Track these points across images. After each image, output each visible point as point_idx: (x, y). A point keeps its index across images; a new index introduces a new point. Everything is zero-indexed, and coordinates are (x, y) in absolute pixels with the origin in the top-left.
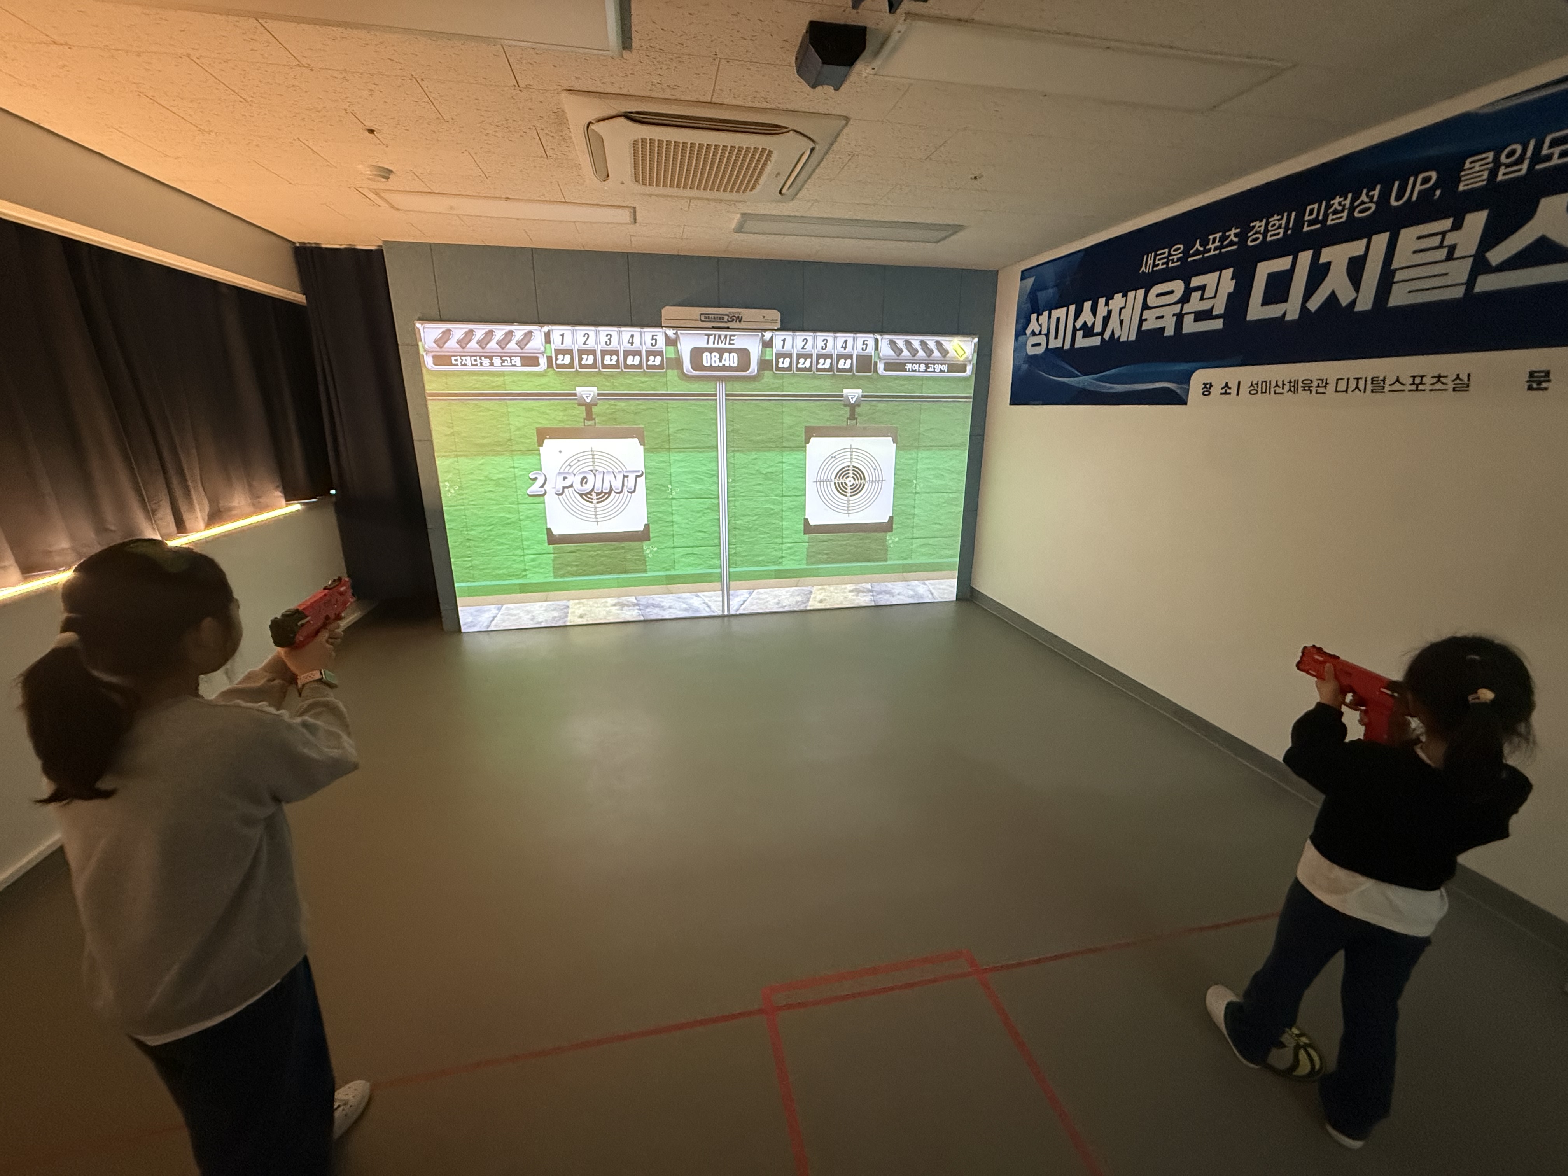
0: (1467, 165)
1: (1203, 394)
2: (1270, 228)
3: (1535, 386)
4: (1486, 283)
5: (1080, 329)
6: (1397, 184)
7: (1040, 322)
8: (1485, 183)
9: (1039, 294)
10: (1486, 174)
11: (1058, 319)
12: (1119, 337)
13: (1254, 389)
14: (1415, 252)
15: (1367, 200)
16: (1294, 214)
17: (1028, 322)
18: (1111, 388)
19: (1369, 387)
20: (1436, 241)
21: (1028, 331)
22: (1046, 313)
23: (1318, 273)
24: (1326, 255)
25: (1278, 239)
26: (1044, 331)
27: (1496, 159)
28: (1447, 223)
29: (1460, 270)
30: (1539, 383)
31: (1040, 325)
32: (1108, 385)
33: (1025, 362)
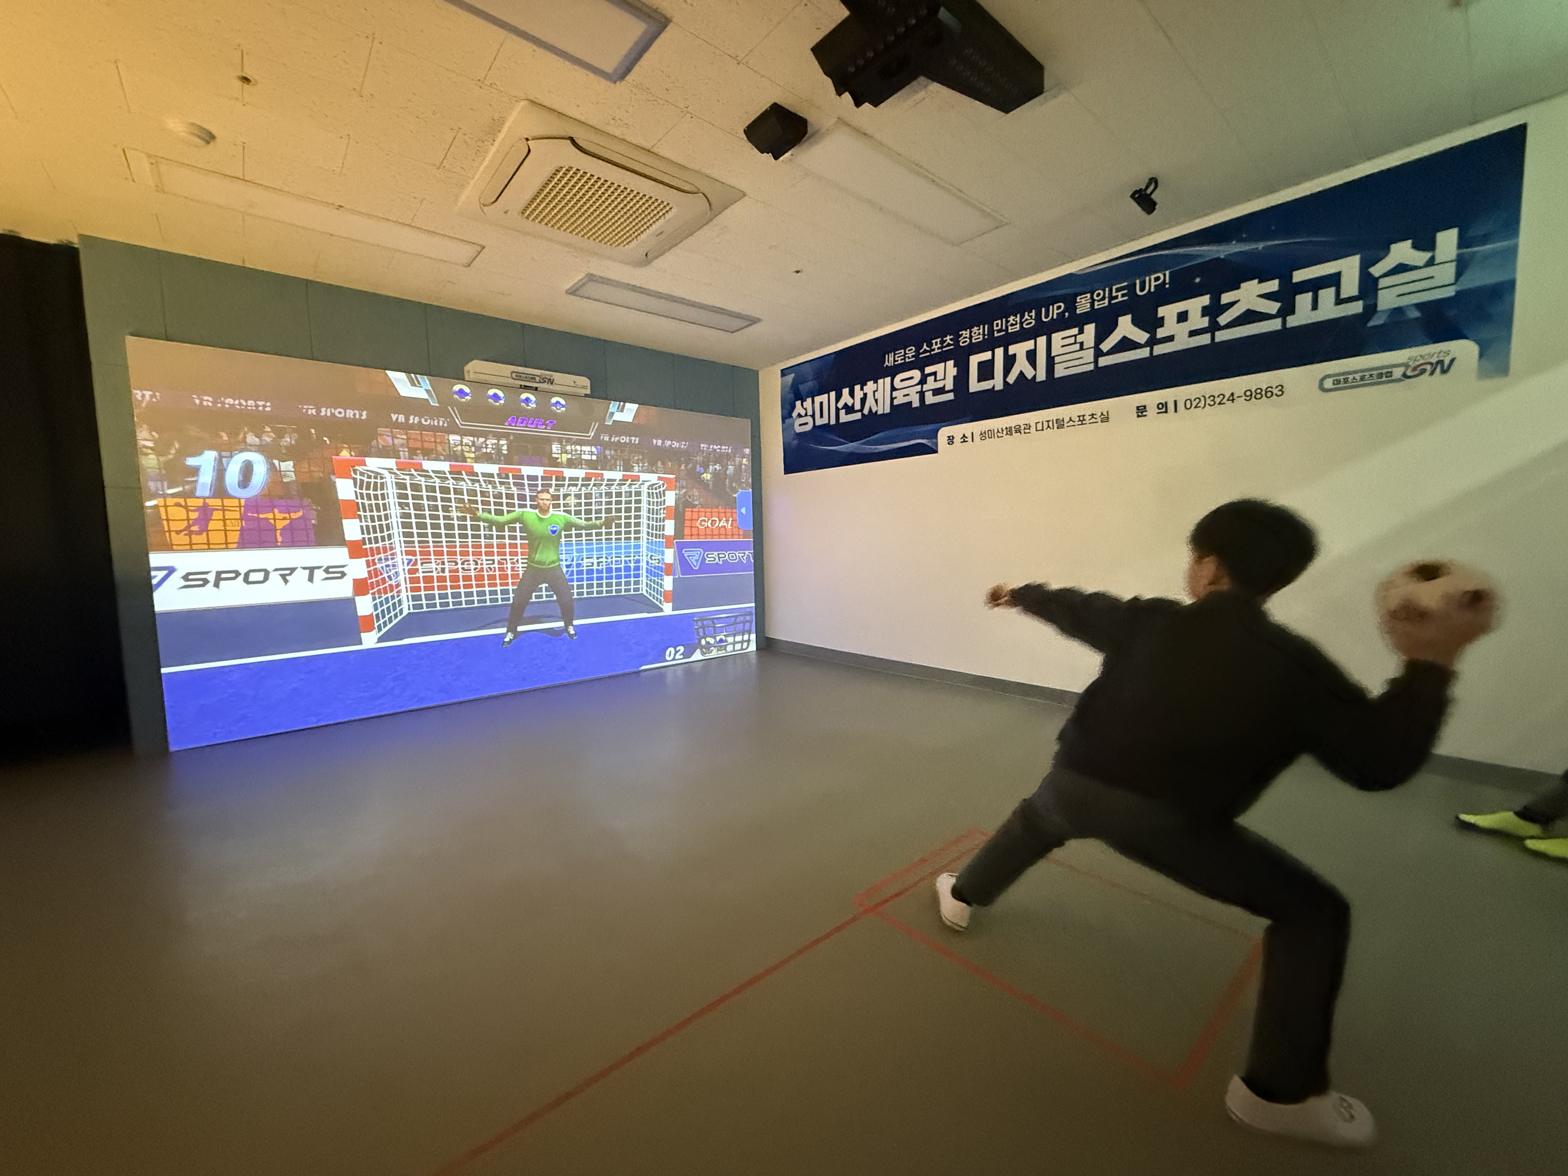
0: (1078, 300)
1: (949, 444)
2: (973, 334)
3: (1140, 414)
4: (1103, 362)
5: (842, 409)
6: (1043, 309)
7: (805, 407)
8: (1089, 310)
9: (799, 386)
10: (1089, 305)
11: (821, 403)
12: (876, 412)
13: (983, 435)
14: (1063, 346)
15: (1029, 318)
16: (986, 326)
17: (793, 407)
18: (877, 449)
19: (1055, 425)
20: (1072, 340)
21: (795, 414)
22: (809, 400)
23: (1010, 361)
24: (1012, 349)
25: (980, 342)
26: (810, 412)
27: (1092, 297)
28: (1075, 331)
29: (1089, 355)
30: (1142, 413)
31: (805, 409)
32: (874, 447)
33: (794, 439)
